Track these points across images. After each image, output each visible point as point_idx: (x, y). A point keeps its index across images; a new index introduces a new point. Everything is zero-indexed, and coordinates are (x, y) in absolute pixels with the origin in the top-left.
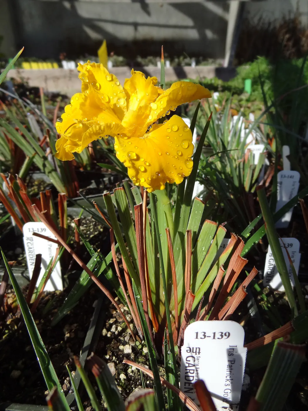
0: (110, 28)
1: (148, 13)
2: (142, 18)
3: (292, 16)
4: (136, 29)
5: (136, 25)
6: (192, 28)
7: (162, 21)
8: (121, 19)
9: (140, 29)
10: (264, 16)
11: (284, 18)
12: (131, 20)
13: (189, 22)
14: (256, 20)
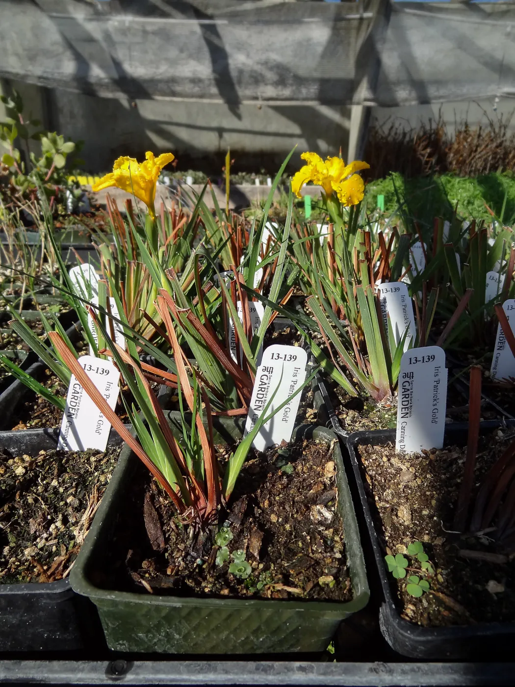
0: (184, 134)
1: (239, 117)
2: (229, 122)
3: (434, 126)
4: (221, 136)
5: (220, 131)
6: (299, 136)
7: (258, 127)
8: (200, 122)
9: (226, 135)
10: (397, 125)
11: (423, 127)
12: (214, 124)
13: (296, 129)
14: (386, 129)
